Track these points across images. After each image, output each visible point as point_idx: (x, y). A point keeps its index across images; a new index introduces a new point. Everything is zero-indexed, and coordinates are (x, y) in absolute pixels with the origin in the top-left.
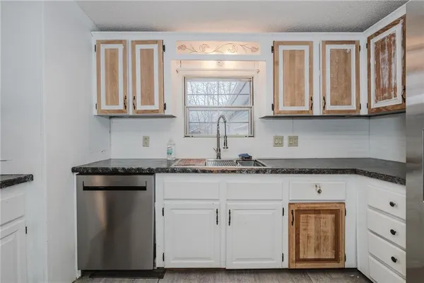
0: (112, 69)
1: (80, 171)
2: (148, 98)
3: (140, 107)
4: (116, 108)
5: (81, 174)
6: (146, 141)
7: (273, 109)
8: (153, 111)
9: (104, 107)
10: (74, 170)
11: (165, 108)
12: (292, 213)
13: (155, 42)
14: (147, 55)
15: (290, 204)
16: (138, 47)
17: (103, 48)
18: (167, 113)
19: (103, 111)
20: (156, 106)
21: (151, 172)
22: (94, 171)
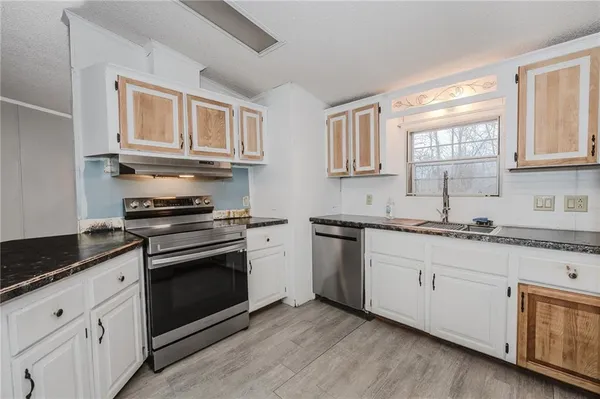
0: (338, 136)
1: (315, 221)
2: (365, 160)
3: (359, 169)
4: (340, 171)
5: (315, 223)
6: (369, 199)
7: (516, 160)
8: (369, 172)
9: (333, 171)
10: (311, 220)
11: (380, 168)
12: (523, 296)
13: (372, 106)
14: (365, 119)
15: (519, 284)
16: (358, 114)
17: (332, 120)
18: (382, 172)
19: (333, 174)
20: (372, 167)
21: (361, 226)
22: (323, 222)
